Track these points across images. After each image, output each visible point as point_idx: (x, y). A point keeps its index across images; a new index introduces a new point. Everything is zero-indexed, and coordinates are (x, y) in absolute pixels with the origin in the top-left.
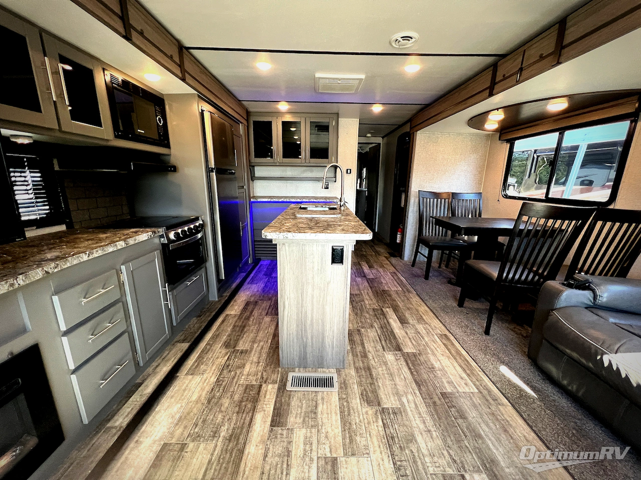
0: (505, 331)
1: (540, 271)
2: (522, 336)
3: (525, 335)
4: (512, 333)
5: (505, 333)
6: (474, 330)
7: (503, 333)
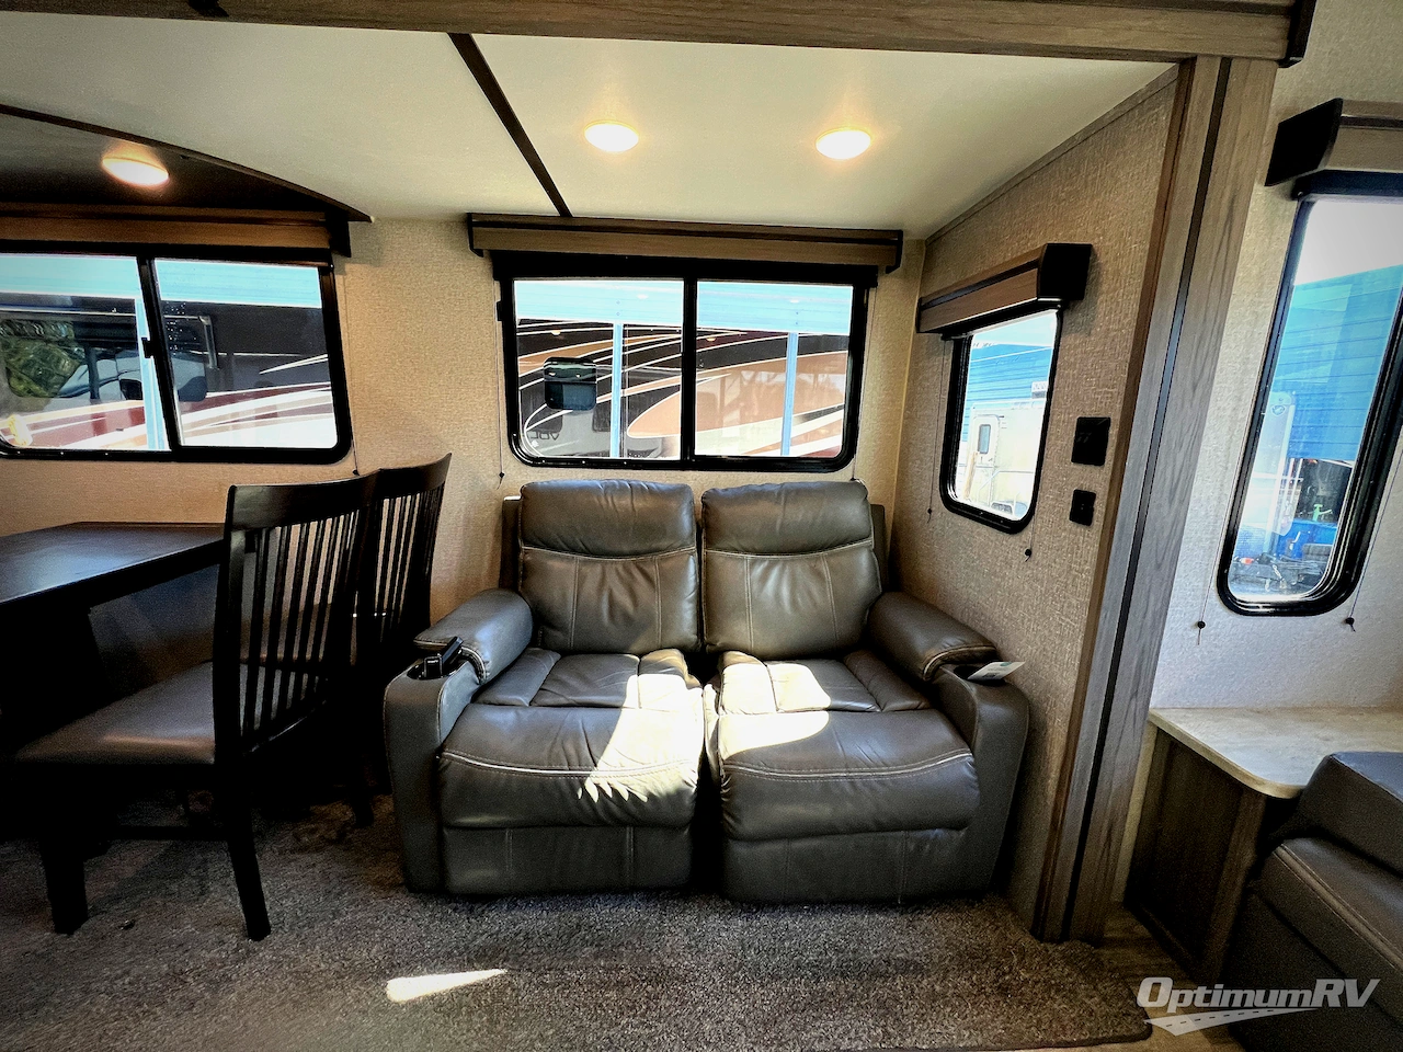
0: (292, 870)
1: (281, 655)
2: (331, 842)
3: (333, 835)
4: (307, 859)
5: (293, 877)
6: (212, 962)
7: (290, 882)
